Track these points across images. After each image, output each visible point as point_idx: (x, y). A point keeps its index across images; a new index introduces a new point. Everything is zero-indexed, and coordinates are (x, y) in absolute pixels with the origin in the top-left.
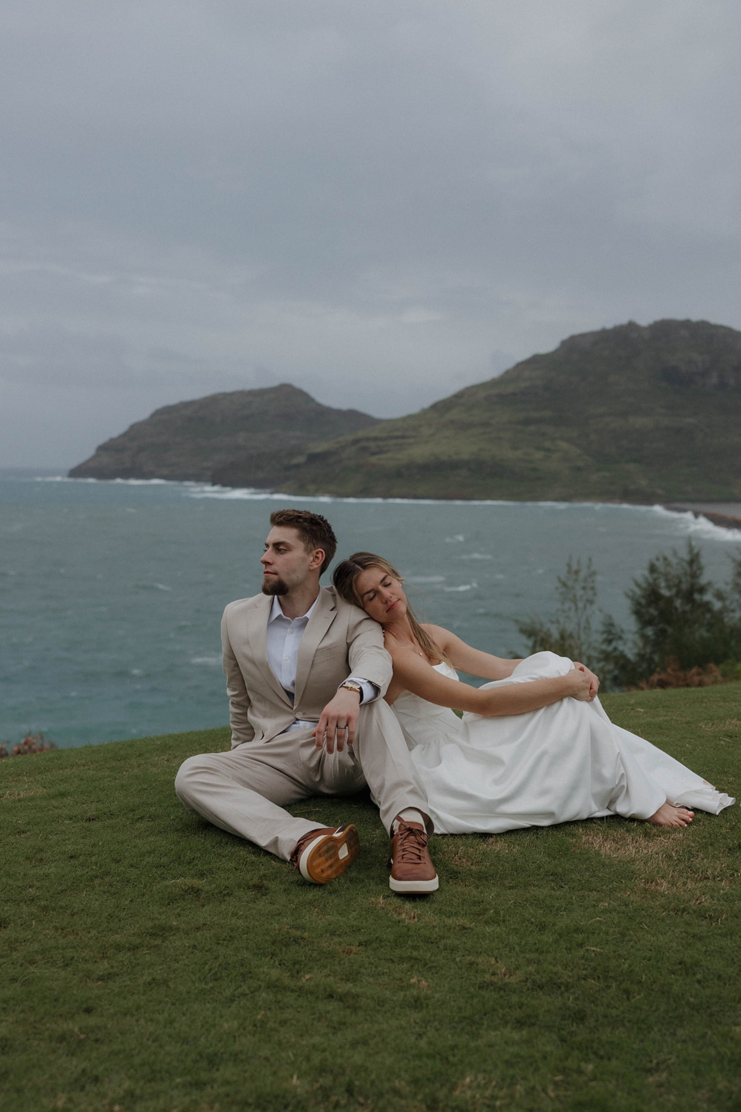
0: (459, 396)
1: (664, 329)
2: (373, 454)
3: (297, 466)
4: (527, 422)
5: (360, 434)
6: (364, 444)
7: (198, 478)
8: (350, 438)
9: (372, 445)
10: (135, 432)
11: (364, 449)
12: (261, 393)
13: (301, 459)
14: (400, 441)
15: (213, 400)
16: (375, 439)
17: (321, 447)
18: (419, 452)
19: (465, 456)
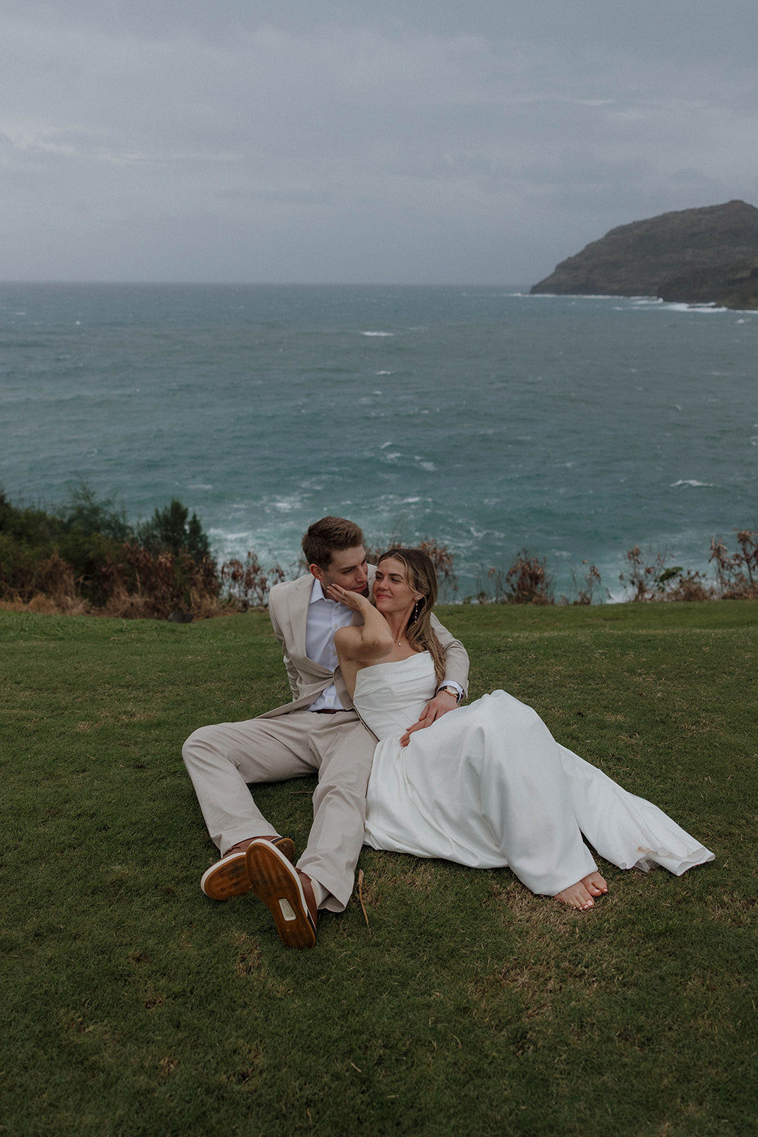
7: (645, 292)
10: (591, 251)
12: (712, 210)
13: (746, 274)
15: (665, 218)
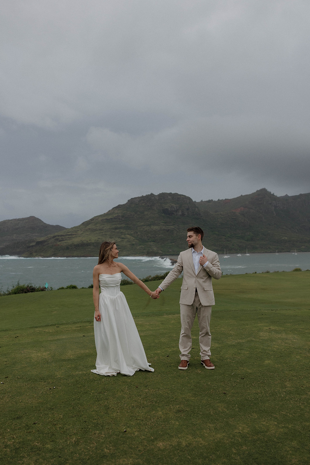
0: (92, 220)
1: (163, 196)
2: (60, 241)
3: (33, 246)
4: (116, 229)
5: (56, 234)
6: (57, 237)
8: (52, 235)
9: (60, 238)
11: (57, 239)
12: (23, 219)
13: (34, 244)
14: (70, 236)
16: (61, 236)
17: (42, 239)
18: (76, 240)
19: (93, 241)
